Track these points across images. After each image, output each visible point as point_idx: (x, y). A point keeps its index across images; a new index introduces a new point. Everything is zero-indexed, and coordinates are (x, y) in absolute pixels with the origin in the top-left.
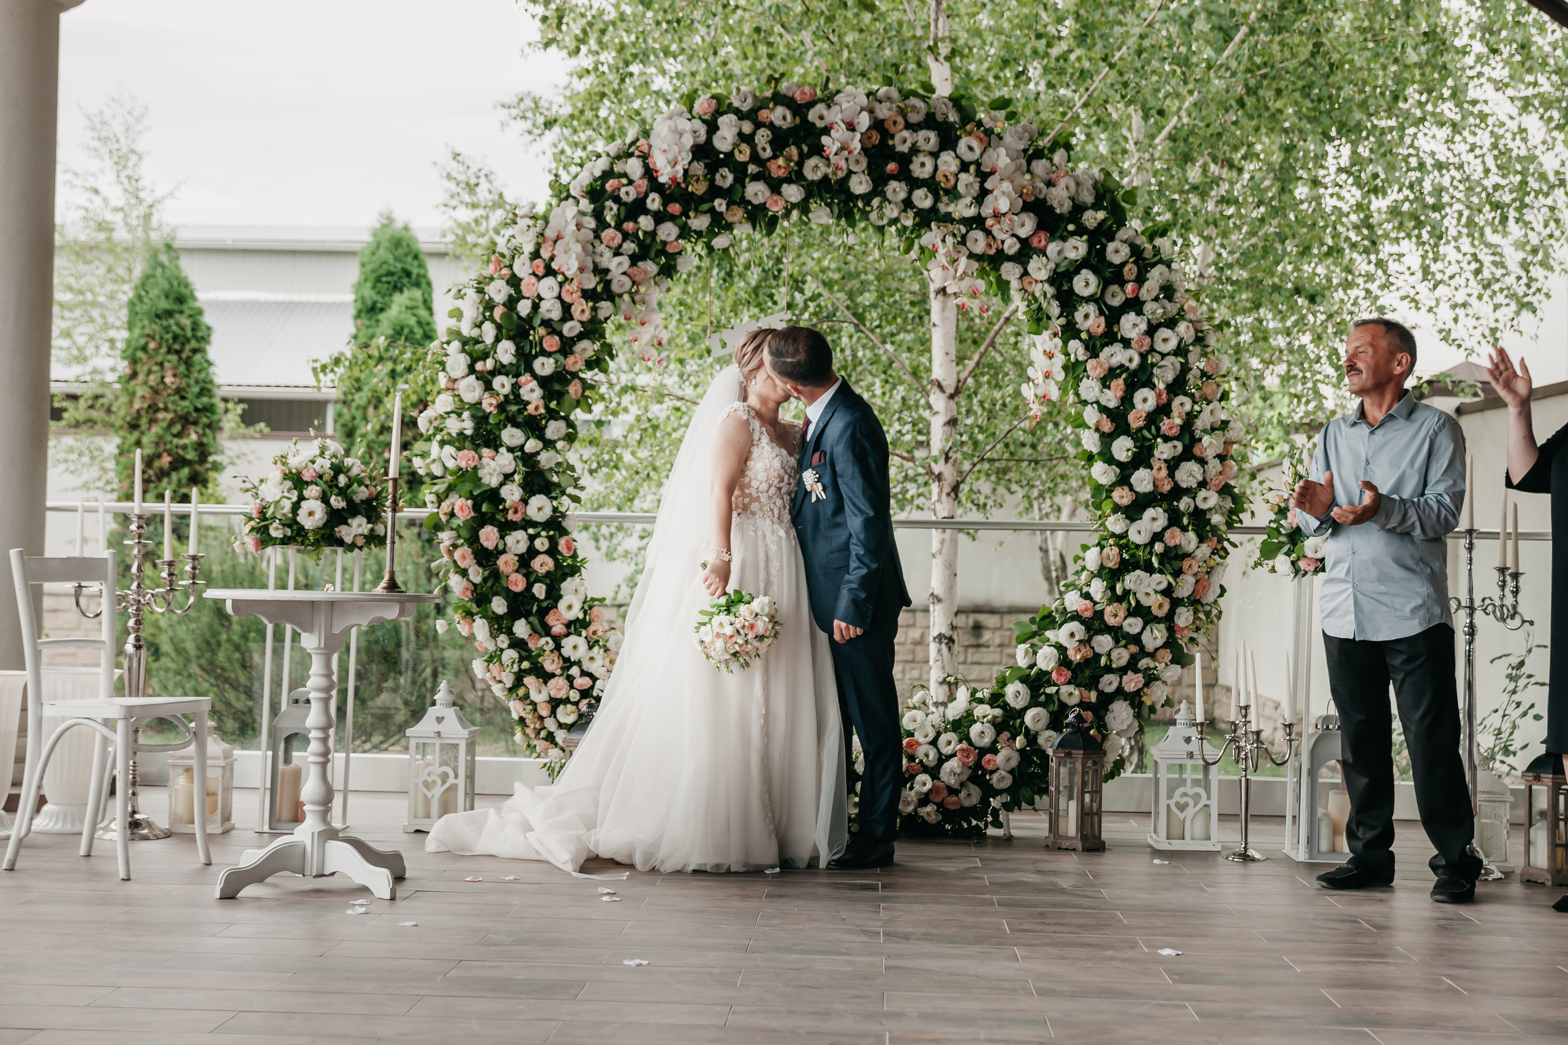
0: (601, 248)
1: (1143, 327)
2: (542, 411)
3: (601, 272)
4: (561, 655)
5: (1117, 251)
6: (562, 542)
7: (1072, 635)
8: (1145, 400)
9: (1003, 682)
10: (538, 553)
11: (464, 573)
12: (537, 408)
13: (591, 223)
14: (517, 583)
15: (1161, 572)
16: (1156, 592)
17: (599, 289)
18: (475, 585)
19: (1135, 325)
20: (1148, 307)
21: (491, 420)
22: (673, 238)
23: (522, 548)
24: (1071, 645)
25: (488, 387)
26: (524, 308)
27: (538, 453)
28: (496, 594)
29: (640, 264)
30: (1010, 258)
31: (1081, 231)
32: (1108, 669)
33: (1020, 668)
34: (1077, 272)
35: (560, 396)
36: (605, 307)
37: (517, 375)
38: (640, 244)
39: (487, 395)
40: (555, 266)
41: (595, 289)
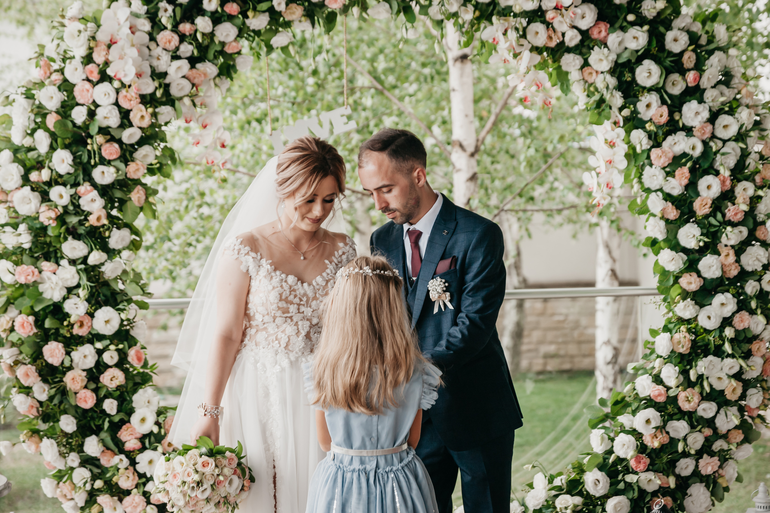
0: (157, 51)
1: (706, 115)
2: (105, 221)
3: (158, 75)
4: (135, 470)
5: (676, 40)
6: (132, 354)
7: (648, 421)
8: (709, 187)
9: (581, 471)
10: (107, 367)
11: (27, 390)
12: (99, 219)
13: (146, 26)
14: (87, 400)
15: (733, 356)
16: (730, 377)
17: (159, 94)
18: (41, 403)
19: (697, 113)
20: (709, 95)
21: (50, 232)
22: (231, 39)
23: (90, 362)
24: (647, 433)
25: (45, 197)
26: (79, 115)
28: (65, 412)
29: (198, 66)
30: (569, 50)
31: (641, 21)
32: (685, 454)
33: (596, 455)
34: (639, 60)
35: (123, 202)
36: (165, 111)
37: (76, 185)
38: (199, 46)
39: (44, 207)
40: (110, 71)
41: (154, 93)
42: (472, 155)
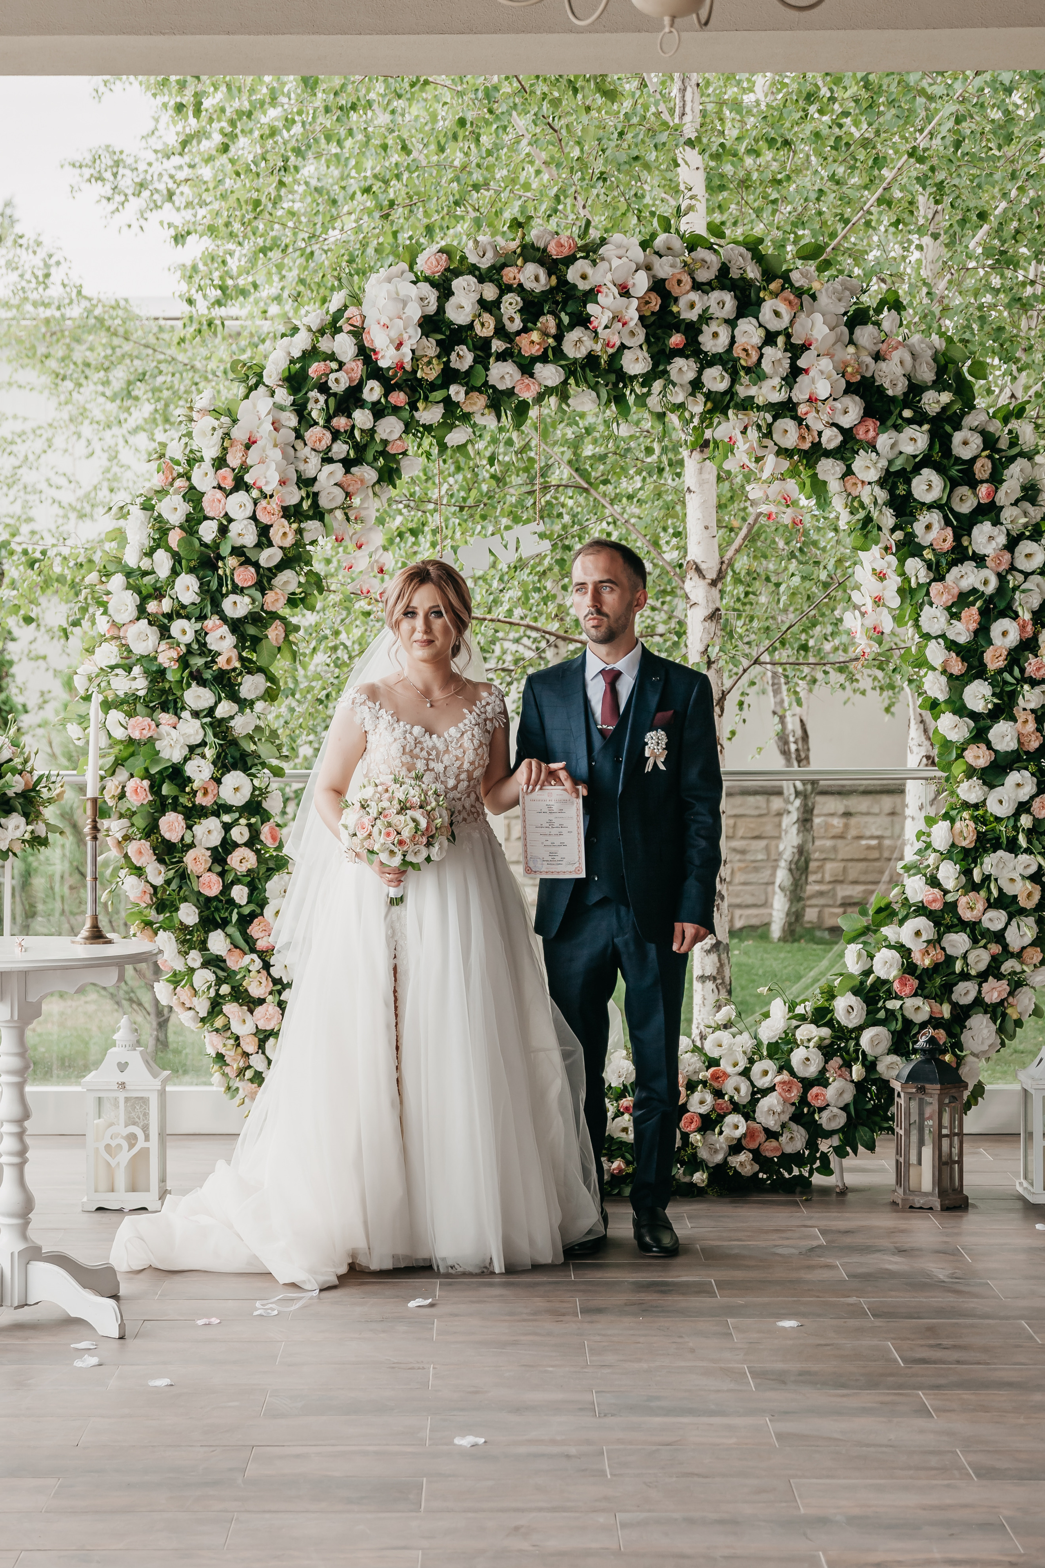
0: (305, 452)
1: (1002, 540)
2: (237, 665)
3: (306, 482)
4: (269, 974)
5: (965, 443)
6: (265, 831)
7: (918, 933)
8: (1005, 634)
9: (831, 995)
10: (236, 845)
11: (139, 871)
12: (229, 661)
13: (292, 420)
14: (211, 886)
15: (1028, 851)
16: (1023, 877)
17: (305, 505)
18: (155, 888)
19: (991, 538)
20: (1008, 514)
21: (170, 676)
22: (396, 436)
23: (215, 839)
24: (916, 947)
25: (165, 633)
26: (208, 531)
27: (232, 718)
28: (185, 899)
29: (353, 470)
30: (827, 454)
31: (920, 419)
32: (965, 976)
33: (851, 976)
34: (917, 469)
35: (256, 642)
36: (312, 527)
37: (202, 618)
38: (356, 446)
39: (163, 646)
40: (248, 478)
41: (300, 504)
42: (714, 583)
